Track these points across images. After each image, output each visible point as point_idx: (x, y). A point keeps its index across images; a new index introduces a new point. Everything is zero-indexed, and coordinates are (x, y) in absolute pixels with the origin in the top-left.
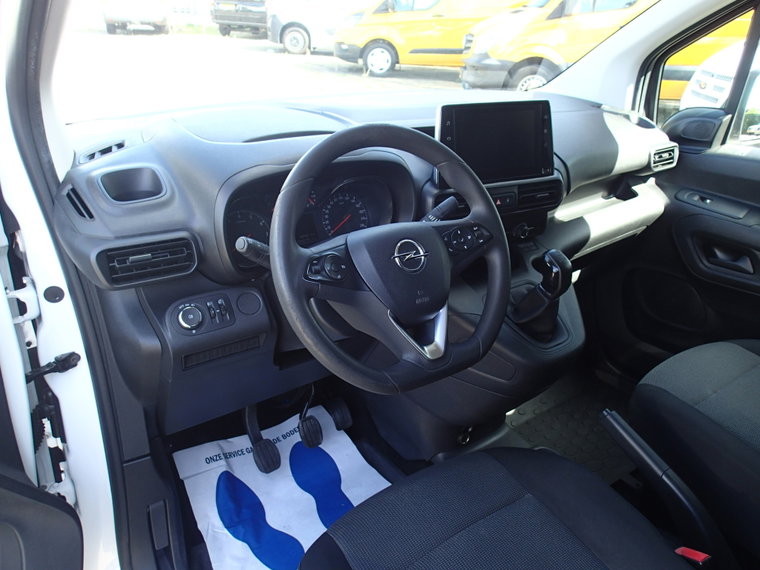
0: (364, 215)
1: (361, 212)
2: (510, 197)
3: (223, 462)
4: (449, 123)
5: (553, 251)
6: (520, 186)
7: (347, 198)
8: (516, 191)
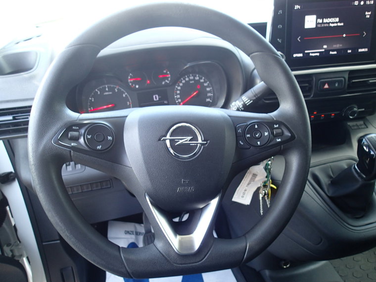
0: (210, 92)
1: (208, 89)
2: (340, 82)
3: (133, 236)
4: (281, 12)
5: (373, 135)
6: (351, 72)
7: (197, 78)
8: (347, 76)
